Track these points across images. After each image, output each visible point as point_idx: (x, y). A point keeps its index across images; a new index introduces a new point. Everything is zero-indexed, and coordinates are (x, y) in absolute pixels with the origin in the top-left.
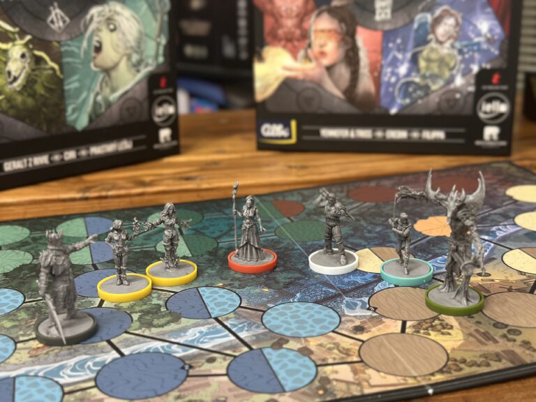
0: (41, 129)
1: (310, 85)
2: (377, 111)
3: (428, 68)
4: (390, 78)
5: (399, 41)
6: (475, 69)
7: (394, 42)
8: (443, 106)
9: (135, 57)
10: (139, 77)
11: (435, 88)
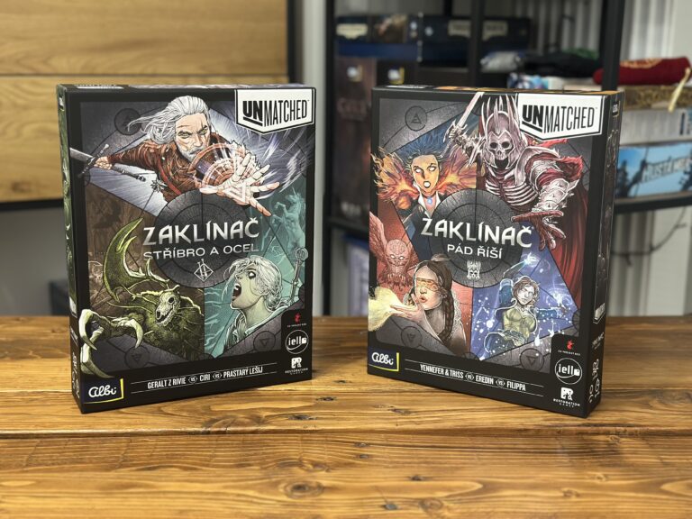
0: (182, 356)
1: (413, 324)
2: (468, 356)
3: (511, 325)
4: (479, 329)
5: (487, 299)
6: (552, 334)
7: (483, 299)
8: (525, 361)
9: (271, 298)
10: (274, 313)
11: (517, 344)
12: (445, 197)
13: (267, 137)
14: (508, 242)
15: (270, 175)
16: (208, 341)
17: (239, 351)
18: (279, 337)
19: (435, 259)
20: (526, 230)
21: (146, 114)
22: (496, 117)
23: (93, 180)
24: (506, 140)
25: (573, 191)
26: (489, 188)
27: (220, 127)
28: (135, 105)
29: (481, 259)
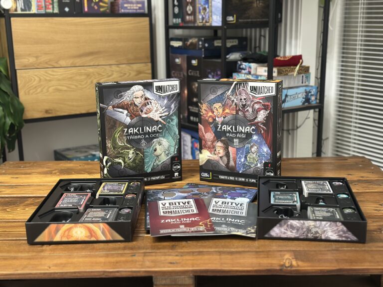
2: (235, 172)
4: (239, 162)
6: (264, 162)
7: (240, 152)
8: (255, 172)
9: (167, 152)
10: (168, 157)
11: (252, 166)
12: (225, 117)
13: (164, 98)
14: (247, 132)
15: (165, 110)
16: (146, 167)
17: (156, 171)
18: (170, 165)
19: (223, 139)
20: (253, 127)
21: (124, 92)
22: (241, 90)
23: (107, 114)
24: (245, 97)
25: (268, 114)
26: (240, 114)
27: (148, 95)
28: (120, 89)
29: (239, 138)
